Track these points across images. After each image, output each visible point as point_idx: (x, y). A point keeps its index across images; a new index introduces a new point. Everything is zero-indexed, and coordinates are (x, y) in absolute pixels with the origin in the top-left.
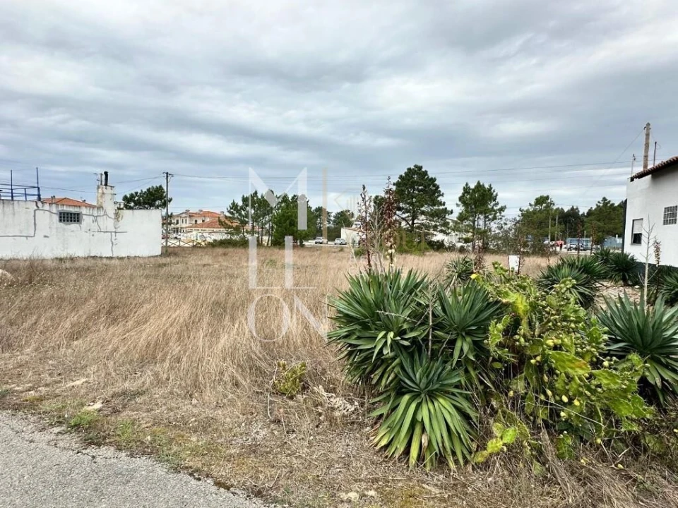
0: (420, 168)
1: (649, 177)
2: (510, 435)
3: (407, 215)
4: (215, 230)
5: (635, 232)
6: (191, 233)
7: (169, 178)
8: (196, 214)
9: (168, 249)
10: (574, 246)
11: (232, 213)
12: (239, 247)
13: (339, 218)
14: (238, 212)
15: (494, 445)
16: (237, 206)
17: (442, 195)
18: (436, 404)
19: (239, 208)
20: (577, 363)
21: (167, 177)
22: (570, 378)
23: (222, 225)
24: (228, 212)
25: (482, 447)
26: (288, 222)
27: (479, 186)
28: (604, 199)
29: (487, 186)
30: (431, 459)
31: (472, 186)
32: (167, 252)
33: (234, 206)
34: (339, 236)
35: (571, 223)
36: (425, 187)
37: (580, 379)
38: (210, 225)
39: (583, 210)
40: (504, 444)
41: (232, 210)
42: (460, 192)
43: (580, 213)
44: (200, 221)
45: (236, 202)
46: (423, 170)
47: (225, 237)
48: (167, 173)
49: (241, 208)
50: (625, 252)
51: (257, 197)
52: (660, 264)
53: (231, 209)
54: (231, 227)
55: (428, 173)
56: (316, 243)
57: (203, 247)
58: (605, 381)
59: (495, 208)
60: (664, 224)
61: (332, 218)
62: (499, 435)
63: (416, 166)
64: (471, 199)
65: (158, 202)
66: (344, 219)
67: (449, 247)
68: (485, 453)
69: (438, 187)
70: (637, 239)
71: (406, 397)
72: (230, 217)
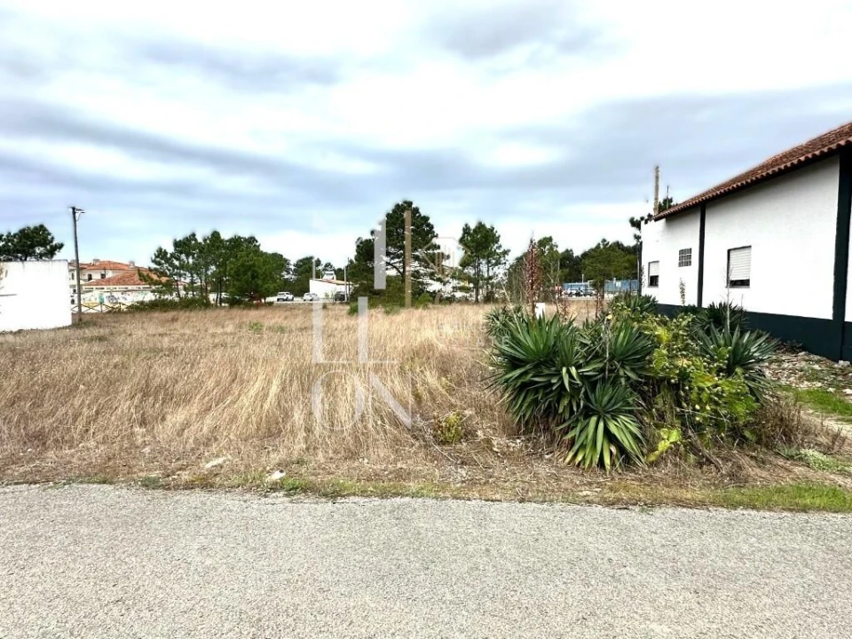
0: (410, 204)
1: (663, 221)
2: (675, 436)
3: (396, 260)
4: (130, 287)
5: (652, 274)
6: (90, 294)
7: (77, 215)
8: (89, 265)
9: (83, 316)
10: (574, 292)
11: (159, 264)
12: (181, 309)
13: (301, 266)
14: (167, 261)
15: (663, 446)
16: (166, 253)
17: (437, 236)
18: (619, 420)
19: (169, 256)
21: (74, 213)
22: (702, 390)
23: (146, 281)
24: (153, 261)
25: (653, 450)
26: (249, 273)
27: (481, 226)
28: (604, 240)
29: (488, 226)
30: (620, 465)
31: (473, 226)
32: (80, 321)
33: (161, 254)
34: (307, 290)
35: (572, 267)
36: (418, 227)
37: (708, 388)
38: (119, 281)
40: (671, 443)
41: (158, 259)
42: (460, 234)
44: (96, 276)
45: (164, 248)
46: (414, 206)
47: (149, 297)
48: (74, 209)
49: (172, 255)
51: (196, 240)
53: (157, 257)
54: (160, 283)
55: (420, 211)
56: (278, 300)
57: (126, 313)
58: (727, 388)
59: (498, 251)
60: (680, 266)
61: (292, 267)
62: (665, 437)
63: (405, 202)
64: (472, 241)
65: (38, 250)
66: (307, 268)
67: (447, 299)
68: (657, 452)
69: (432, 227)
70: (654, 281)
72: (156, 269)
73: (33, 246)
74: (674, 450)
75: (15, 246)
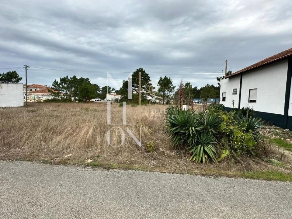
0: (142, 69)
1: (228, 78)
2: (227, 152)
3: (137, 88)
4: (45, 94)
5: (223, 97)
6: (31, 96)
7: (27, 68)
8: (31, 86)
9: (28, 103)
10: (197, 102)
11: (55, 86)
13: (104, 89)
14: (58, 85)
15: (223, 156)
16: (57, 83)
17: (151, 81)
18: (208, 146)
19: (58, 84)
20: (239, 133)
21: (26, 68)
22: (237, 137)
23: (50, 92)
24: (53, 85)
25: (220, 157)
26: (86, 91)
27: (166, 78)
28: (208, 85)
29: (168, 78)
30: (208, 162)
31: (163, 78)
32: (26, 105)
33: (56, 83)
34: (105, 97)
35: (197, 93)
36: (144, 77)
37: (240, 137)
38: (41, 92)
39: (199, 88)
40: (226, 155)
41: (55, 85)
42: (159, 80)
43: (198, 89)
44: (33, 90)
45: (57, 81)
46: (143, 70)
47: (51, 98)
48: (26, 66)
49: (60, 84)
50: (220, 104)
51: (68, 79)
52: (234, 108)
53: (54, 84)
54: (55, 93)
55: (145, 72)
56: (96, 100)
57: (43, 103)
58: (246, 137)
59: (171, 87)
60: (233, 94)
61: (101, 90)
62: (224, 153)
63: (140, 68)
64: (163, 83)
65: (13, 80)
66: (106, 90)
67: (154, 102)
68: (221, 158)
69: (149, 78)
70: (224, 99)
71: (200, 146)
72: (54, 88)
73: (11, 78)
74: (227, 158)
75: (5, 78)
